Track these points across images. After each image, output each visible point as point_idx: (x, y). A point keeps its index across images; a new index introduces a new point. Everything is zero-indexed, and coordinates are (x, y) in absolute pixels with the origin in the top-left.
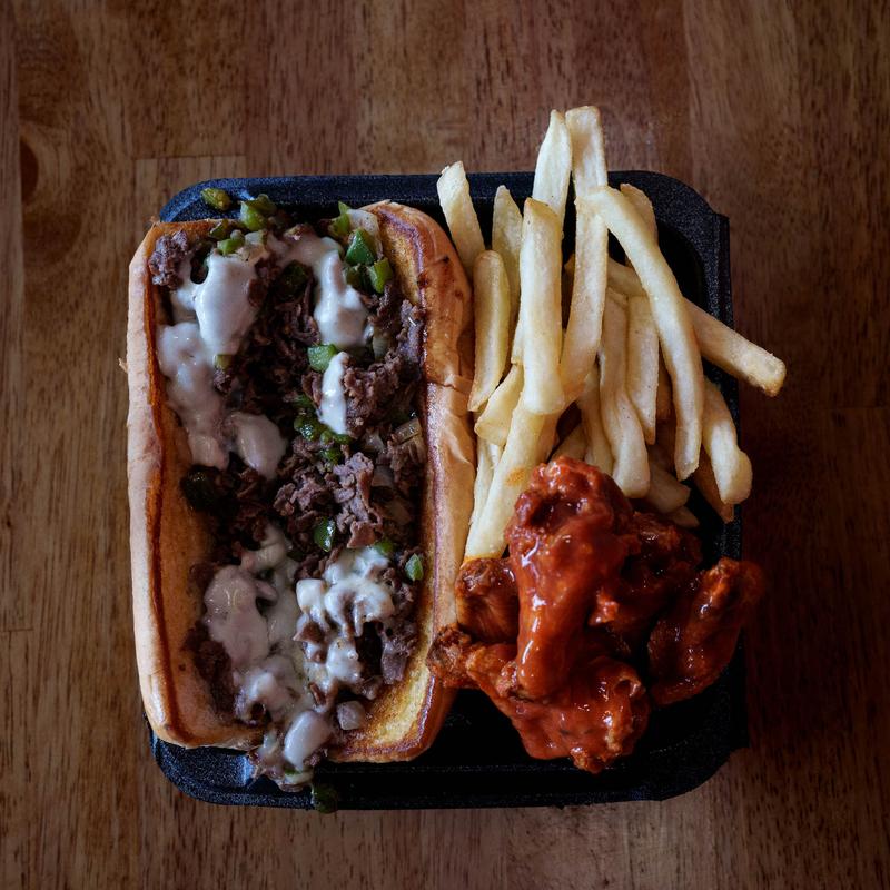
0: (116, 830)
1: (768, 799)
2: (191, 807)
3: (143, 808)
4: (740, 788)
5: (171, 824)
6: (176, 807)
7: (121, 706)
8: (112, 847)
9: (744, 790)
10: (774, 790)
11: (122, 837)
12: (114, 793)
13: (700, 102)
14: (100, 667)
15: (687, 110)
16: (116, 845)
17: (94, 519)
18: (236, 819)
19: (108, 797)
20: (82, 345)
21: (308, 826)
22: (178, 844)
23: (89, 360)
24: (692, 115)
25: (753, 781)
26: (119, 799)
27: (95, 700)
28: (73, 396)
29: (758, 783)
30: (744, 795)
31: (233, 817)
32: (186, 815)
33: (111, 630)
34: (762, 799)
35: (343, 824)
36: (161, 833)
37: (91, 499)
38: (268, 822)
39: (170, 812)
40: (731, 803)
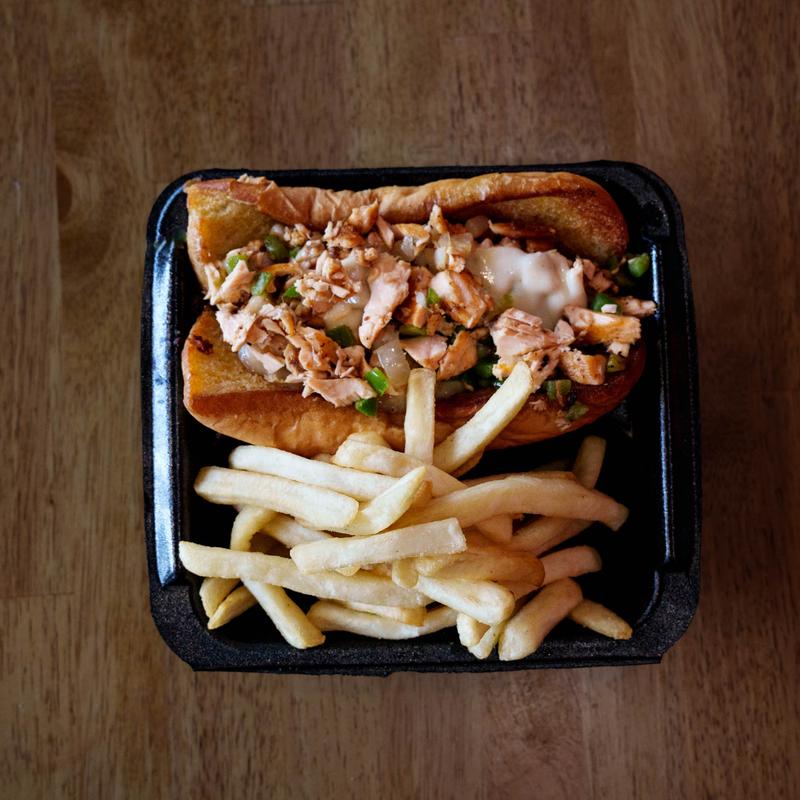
0: (149, 766)
1: (712, 731)
2: (214, 745)
3: (172, 747)
4: (687, 721)
5: (197, 760)
6: (201, 745)
7: (151, 659)
8: (146, 780)
9: (691, 723)
10: (716, 723)
11: (155, 771)
13: (644, 127)
14: (132, 625)
15: (634, 134)
16: (149, 779)
17: (126, 496)
18: (252, 755)
19: (142, 737)
20: (112, 346)
21: (315, 760)
22: (203, 777)
23: (118, 357)
24: (638, 138)
25: (698, 715)
26: (151, 738)
27: (129, 653)
28: (105, 389)
29: (702, 716)
30: (691, 727)
31: (249, 753)
32: (209, 752)
34: (706, 730)
35: (345, 757)
36: (188, 767)
37: (122, 480)
38: (280, 757)
39: (196, 750)
40: (679, 734)
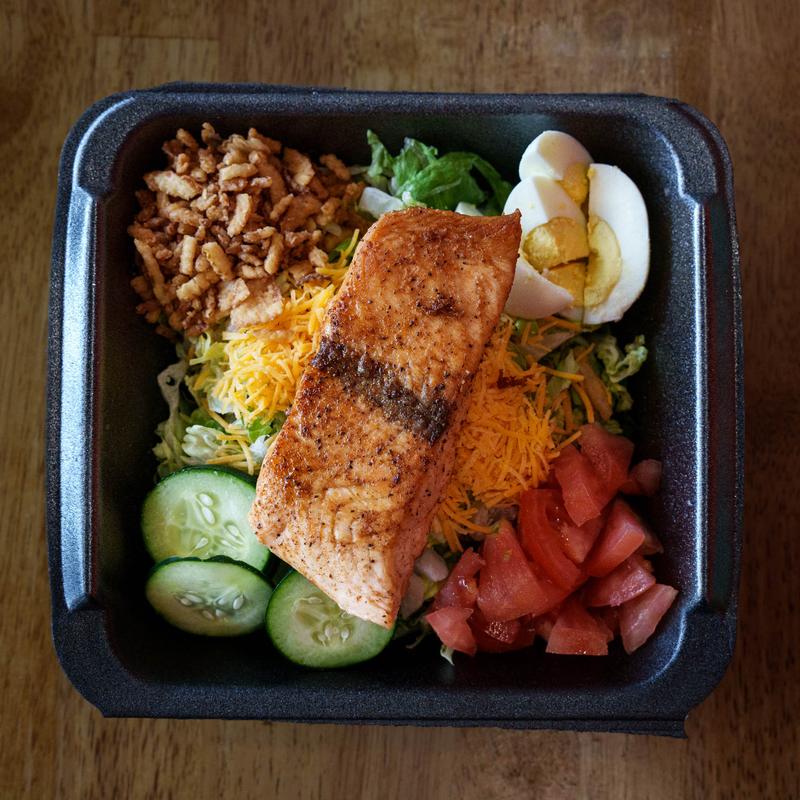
12: (30, 731)
33: (38, 553)
